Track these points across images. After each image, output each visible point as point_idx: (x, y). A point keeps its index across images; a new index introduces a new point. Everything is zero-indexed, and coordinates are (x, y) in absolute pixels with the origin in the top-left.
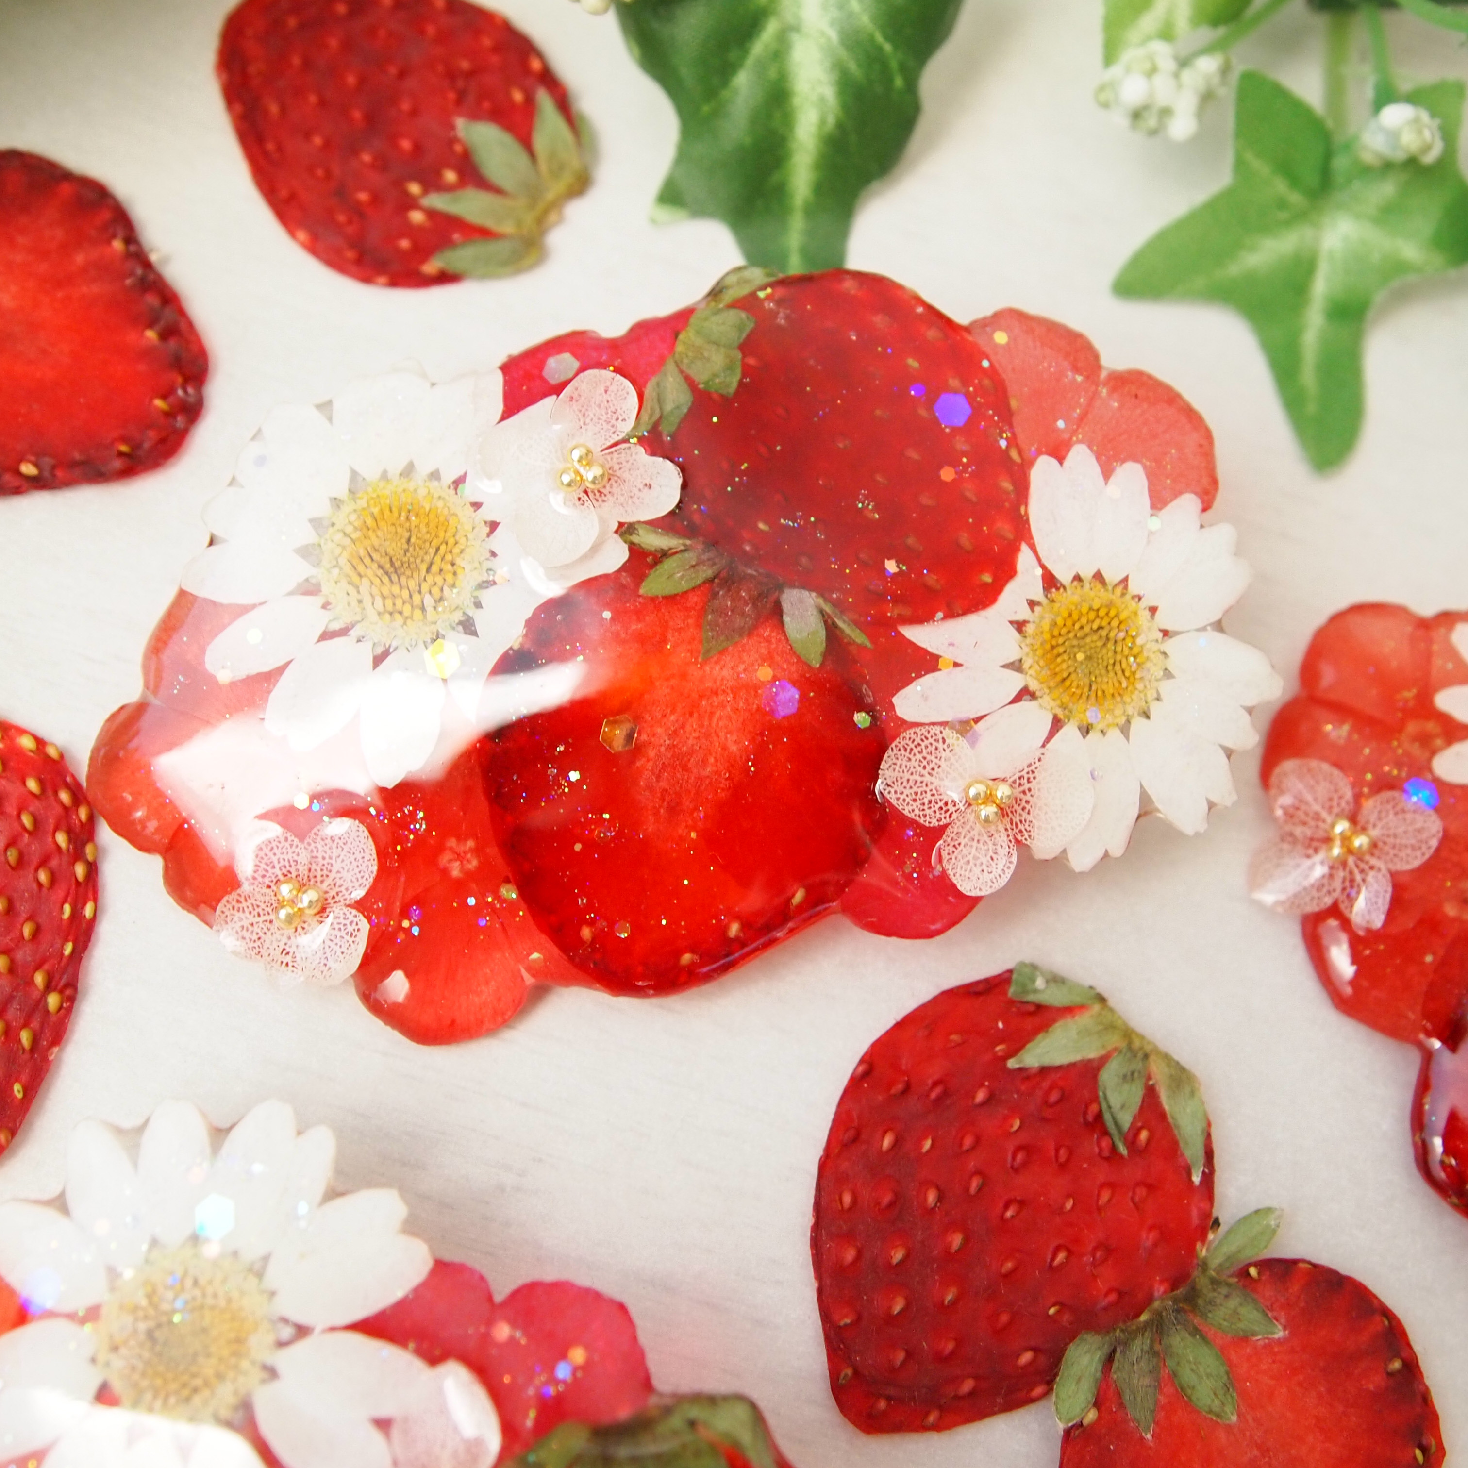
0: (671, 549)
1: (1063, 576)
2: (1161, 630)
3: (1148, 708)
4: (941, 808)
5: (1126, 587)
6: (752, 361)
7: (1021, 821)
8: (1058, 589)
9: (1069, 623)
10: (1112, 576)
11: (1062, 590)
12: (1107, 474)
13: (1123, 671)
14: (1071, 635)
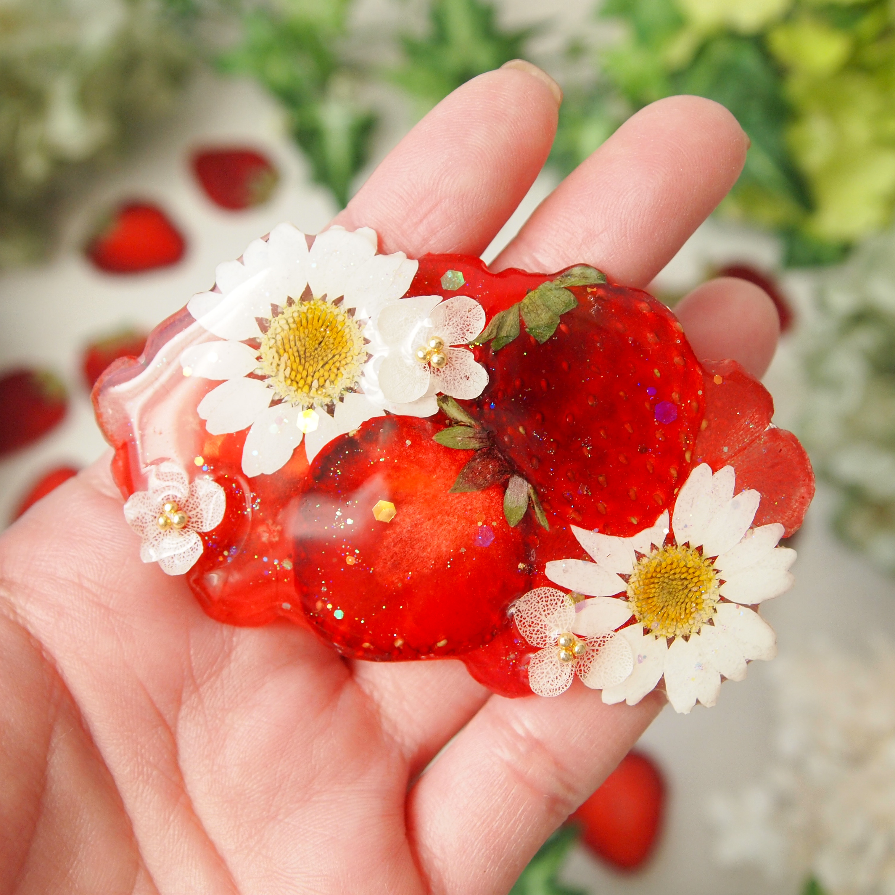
0: (462, 422)
1: (680, 539)
2: (720, 596)
3: (690, 635)
4: (542, 638)
5: (712, 563)
6: (563, 328)
7: (584, 665)
8: (672, 545)
9: (669, 568)
10: (708, 553)
11: (674, 547)
12: (737, 491)
13: (686, 609)
14: (666, 575)
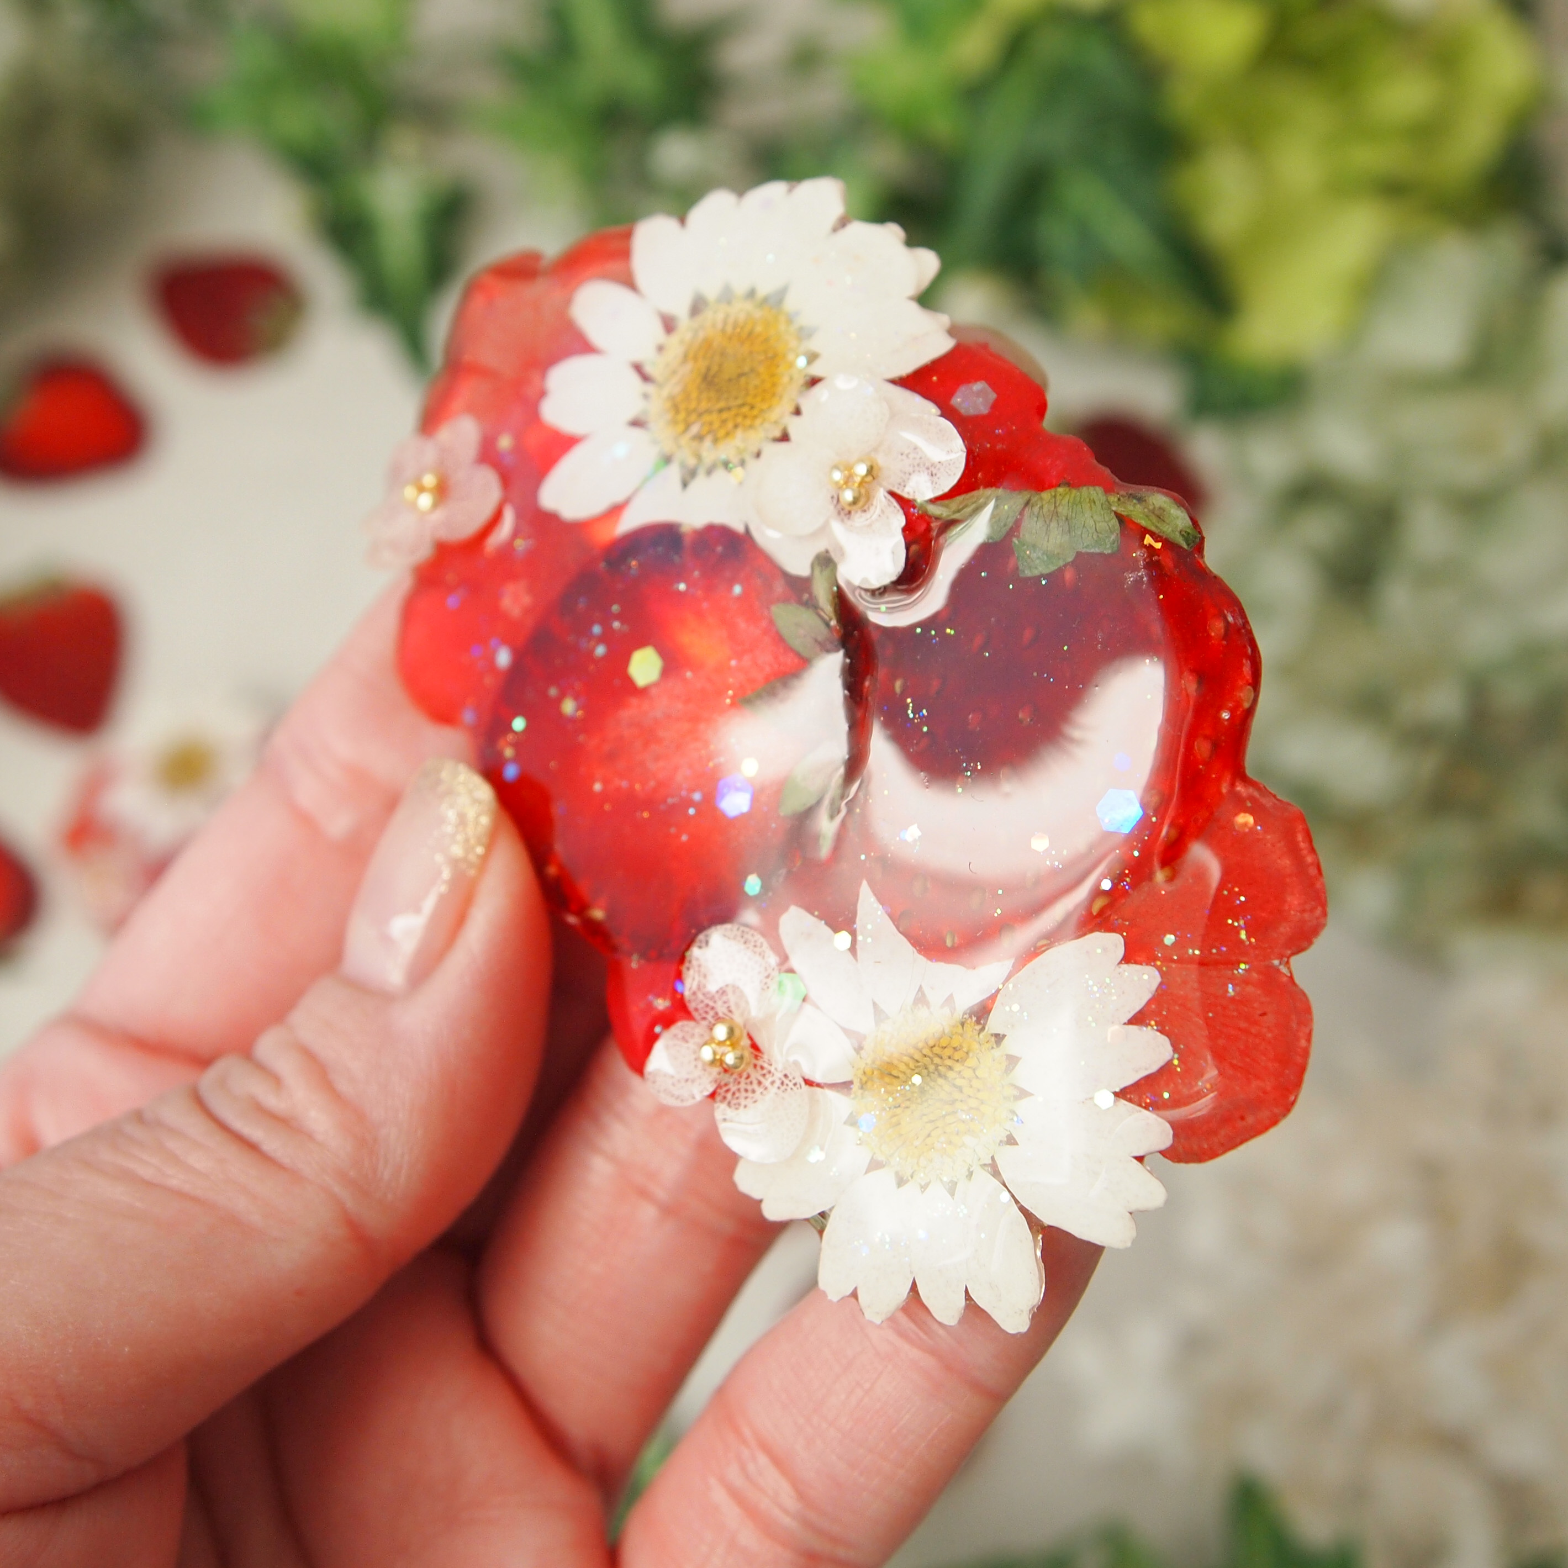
0: (822, 610)
1: (994, 1023)
2: (993, 1158)
3: (907, 1181)
4: (707, 1005)
5: (1017, 1098)
7: (734, 1094)
8: (978, 1022)
9: (948, 1052)
10: (1021, 1075)
11: (978, 1027)
12: (1138, 1019)
13: (929, 1136)
14: (937, 1060)
